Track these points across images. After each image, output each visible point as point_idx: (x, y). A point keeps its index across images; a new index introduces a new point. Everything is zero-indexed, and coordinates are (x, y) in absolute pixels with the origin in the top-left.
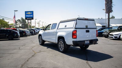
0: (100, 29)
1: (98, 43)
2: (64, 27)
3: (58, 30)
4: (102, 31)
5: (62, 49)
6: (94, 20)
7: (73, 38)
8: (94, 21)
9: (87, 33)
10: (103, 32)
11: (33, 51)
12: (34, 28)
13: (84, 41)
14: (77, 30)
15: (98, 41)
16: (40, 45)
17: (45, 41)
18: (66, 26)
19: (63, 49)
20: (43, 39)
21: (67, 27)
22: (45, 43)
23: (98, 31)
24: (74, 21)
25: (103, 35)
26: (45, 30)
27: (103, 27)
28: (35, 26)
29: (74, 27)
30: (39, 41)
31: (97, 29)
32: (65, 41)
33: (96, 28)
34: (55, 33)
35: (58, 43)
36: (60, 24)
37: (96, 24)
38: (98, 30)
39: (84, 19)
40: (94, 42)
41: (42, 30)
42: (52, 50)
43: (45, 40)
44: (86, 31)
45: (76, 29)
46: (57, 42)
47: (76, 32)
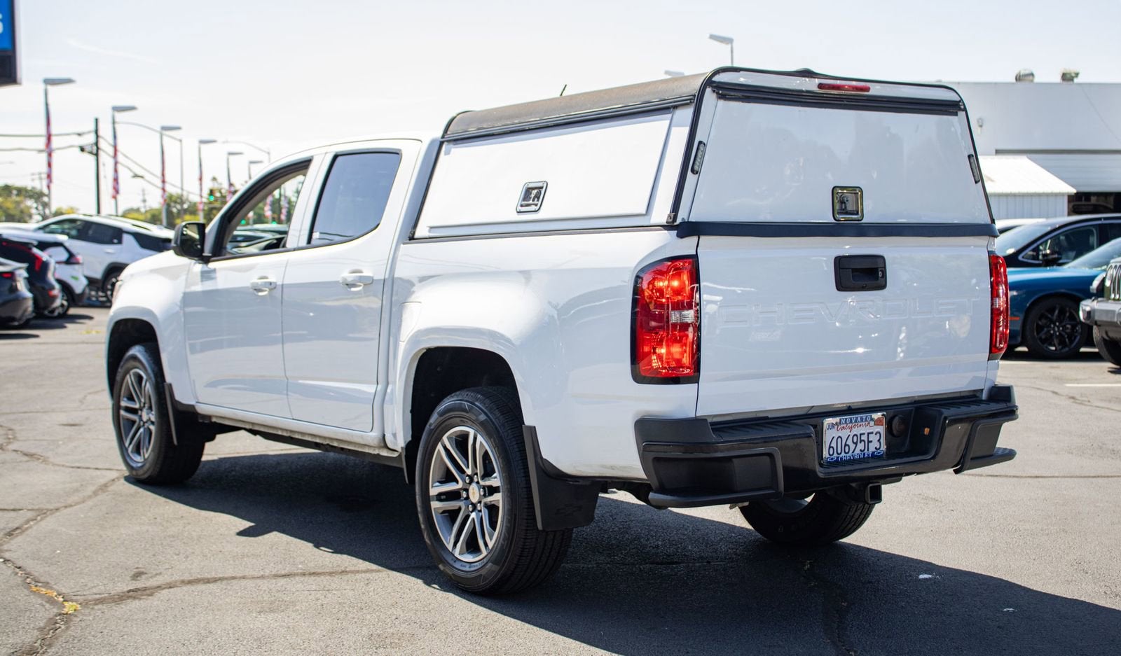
0: (1034, 244)
1: (1009, 455)
2: (506, 208)
3: (414, 259)
4: (1074, 268)
5: (472, 546)
6: (952, 107)
7: (639, 378)
8: (956, 121)
9: (852, 298)
10: (1080, 289)
11: (30, 581)
12: (22, 217)
13: (812, 419)
14: (711, 250)
15: (1011, 413)
16: (137, 479)
17: (214, 428)
18: (533, 194)
19: (491, 540)
20: (183, 395)
21: (551, 208)
22: (218, 449)
23: (1015, 275)
24: (658, 125)
25: (1085, 332)
26: (219, 251)
27: (1079, 202)
28: (37, 196)
29: (661, 213)
30: (123, 426)
31: (1004, 245)
32: (530, 417)
33: (986, 230)
34: (375, 303)
35: (411, 448)
36: (453, 158)
37: (988, 164)
38: (1012, 261)
39: (810, 85)
40: (955, 435)
41: (169, 258)
42: (325, 558)
43: (210, 403)
44: (842, 264)
45: (686, 246)
46: (398, 436)
47: (695, 277)
